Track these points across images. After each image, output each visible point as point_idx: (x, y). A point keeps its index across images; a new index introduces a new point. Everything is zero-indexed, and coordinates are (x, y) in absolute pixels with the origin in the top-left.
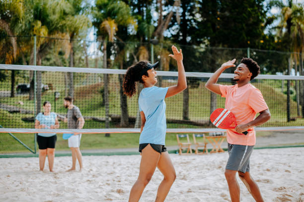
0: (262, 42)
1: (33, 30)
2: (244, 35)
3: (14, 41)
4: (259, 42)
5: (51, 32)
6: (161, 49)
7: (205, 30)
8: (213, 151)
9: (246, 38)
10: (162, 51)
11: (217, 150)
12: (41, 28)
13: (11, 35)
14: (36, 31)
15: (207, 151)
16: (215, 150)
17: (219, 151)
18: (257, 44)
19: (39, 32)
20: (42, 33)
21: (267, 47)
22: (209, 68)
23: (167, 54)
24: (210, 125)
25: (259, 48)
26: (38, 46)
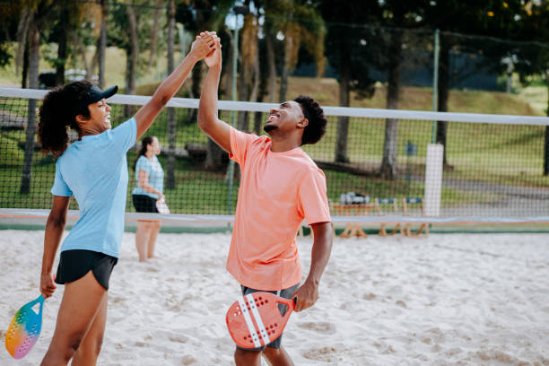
0: (491, 14)
4: (484, 15)
8: (345, 233)
9: (457, 6)
11: (354, 232)
16: (350, 232)
17: (358, 235)
18: (480, 18)
21: (502, 25)
23: (296, 31)
24: (383, 175)
25: (486, 26)
26: (32, 6)
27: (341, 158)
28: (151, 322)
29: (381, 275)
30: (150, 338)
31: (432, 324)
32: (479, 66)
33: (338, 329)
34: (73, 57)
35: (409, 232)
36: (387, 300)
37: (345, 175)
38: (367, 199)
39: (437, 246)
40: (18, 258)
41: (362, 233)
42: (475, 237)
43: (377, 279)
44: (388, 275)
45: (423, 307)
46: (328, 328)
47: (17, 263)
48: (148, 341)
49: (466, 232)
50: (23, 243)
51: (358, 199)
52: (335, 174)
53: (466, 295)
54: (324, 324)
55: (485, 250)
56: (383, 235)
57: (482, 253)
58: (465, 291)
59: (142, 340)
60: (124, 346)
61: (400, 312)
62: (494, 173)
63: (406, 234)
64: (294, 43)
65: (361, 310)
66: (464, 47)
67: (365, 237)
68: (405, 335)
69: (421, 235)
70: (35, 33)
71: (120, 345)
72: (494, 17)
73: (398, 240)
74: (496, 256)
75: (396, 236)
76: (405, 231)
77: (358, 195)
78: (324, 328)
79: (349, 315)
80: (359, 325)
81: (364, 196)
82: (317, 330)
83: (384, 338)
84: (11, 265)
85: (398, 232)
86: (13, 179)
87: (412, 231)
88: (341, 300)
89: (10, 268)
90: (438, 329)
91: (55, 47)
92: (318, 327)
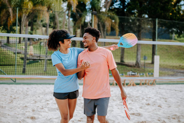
0: (171, 14)
1: (23, 4)
2: (159, 10)
3: (11, 10)
4: (169, 14)
5: (35, 5)
6: (106, 17)
7: (134, 6)
8: (129, 84)
9: (160, 12)
10: (106, 19)
11: (132, 84)
12: (29, 2)
13: (9, 7)
14: (25, 4)
15: (125, 84)
16: (131, 84)
17: (133, 85)
18: (167, 15)
19: (27, 5)
20: (29, 5)
21: (174, 18)
22: (137, 30)
23: (109, 21)
24: (136, 67)
25: (169, 18)
26: (27, 13)
27: (122, 61)
28: (80, 113)
29: (147, 98)
30: (82, 118)
31: (173, 113)
32: (165, 31)
33: (143, 115)
34: (35, 31)
35: (149, 84)
36: (154, 105)
37: (124, 66)
38: (136, 73)
39: (160, 88)
40: (28, 93)
41: (135, 84)
42: (170, 85)
43: (147, 99)
44: (150, 98)
45: (167, 108)
46: (139, 115)
47: (28, 95)
48: (82, 120)
49: (167, 84)
50: (28, 89)
51: (134, 73)
52: (121, 66)
53: (179, 104)
54: (138, 114)
55: (176, 90)
56: (141, 85)
57: (176, 91)
58: (178, 102)
59: (80, 119)
60: (74, 121)
61: (160, 109)
62: (172, 65)
63: (148, 85)
64: (109, 25)
65: (148, 109)
66: (161, 25)
67: (136, 86)
68: (166, 117)
69: (153, 85)
70: (27, 22)
71: (73, 121)
72: (172, 15)
73: (146, 87)
74: (181, 91)
75: (145, 85)
76: (148, 84)
77: (133, 72)
78: (138, 115)
79: (144, 111)
80: (149, 113)
81: (135, 72)
82: (136, 115)
83: (159, 118)
84: (26, 95)
85: (146, 84)
86: (20, 69)
87: (150, 84)
88: (139, 106)
89: (26, 96)
90: (176, 115)
91: (30, 28)
92: (136, 114)
